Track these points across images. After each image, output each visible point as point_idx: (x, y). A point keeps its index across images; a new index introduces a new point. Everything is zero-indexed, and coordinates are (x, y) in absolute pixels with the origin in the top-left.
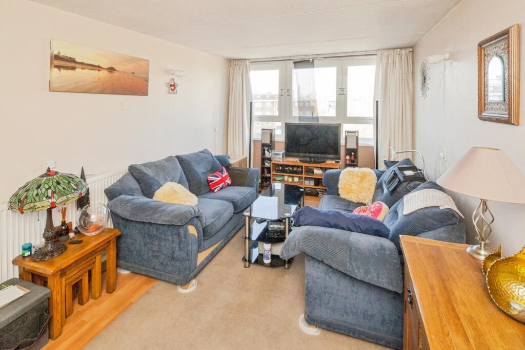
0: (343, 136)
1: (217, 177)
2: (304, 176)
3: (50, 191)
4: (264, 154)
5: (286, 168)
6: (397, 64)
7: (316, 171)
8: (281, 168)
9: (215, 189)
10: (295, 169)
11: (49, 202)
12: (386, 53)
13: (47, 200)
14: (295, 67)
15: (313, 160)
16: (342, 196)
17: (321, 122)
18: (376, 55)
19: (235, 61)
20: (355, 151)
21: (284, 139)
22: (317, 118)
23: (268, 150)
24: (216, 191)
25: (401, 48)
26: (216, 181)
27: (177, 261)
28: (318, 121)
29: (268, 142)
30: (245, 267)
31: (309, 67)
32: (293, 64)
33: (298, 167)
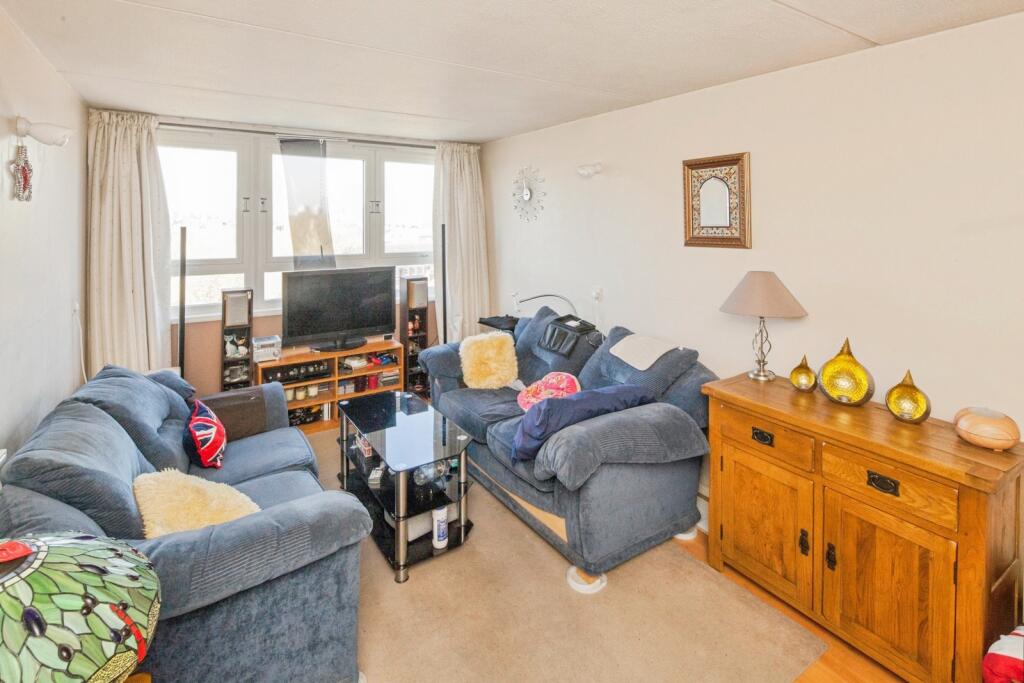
0: (399, 287)
1: (208, 428)
2: (336, 378)
3: (104, 610)
4: (224, 352)
5: (291, 373)
6: (467, 167)
7: (355, 364)
8: (279, 375)
9: (215, 460)
10: (311, 369)
11: (129, 649)
12: (448, 148)
13: (121, 647)
14: (283, 151)
15: (338, 343)
16: (472, 384)
17: (340, 267)
18: (434, 148)
19: (106, 115)
20: (423, 313)
21: (281, 308)
22: (331, 260)
23: (233, 342)
24: (219, 464)
25: (470, 143)
26: (213, 436)
27: (326, 645)
28: (334, 265)
29: (243, 320)
30: (398, 581)
31: (317, 155)
32: (278, 144)
33: (319, 363)
